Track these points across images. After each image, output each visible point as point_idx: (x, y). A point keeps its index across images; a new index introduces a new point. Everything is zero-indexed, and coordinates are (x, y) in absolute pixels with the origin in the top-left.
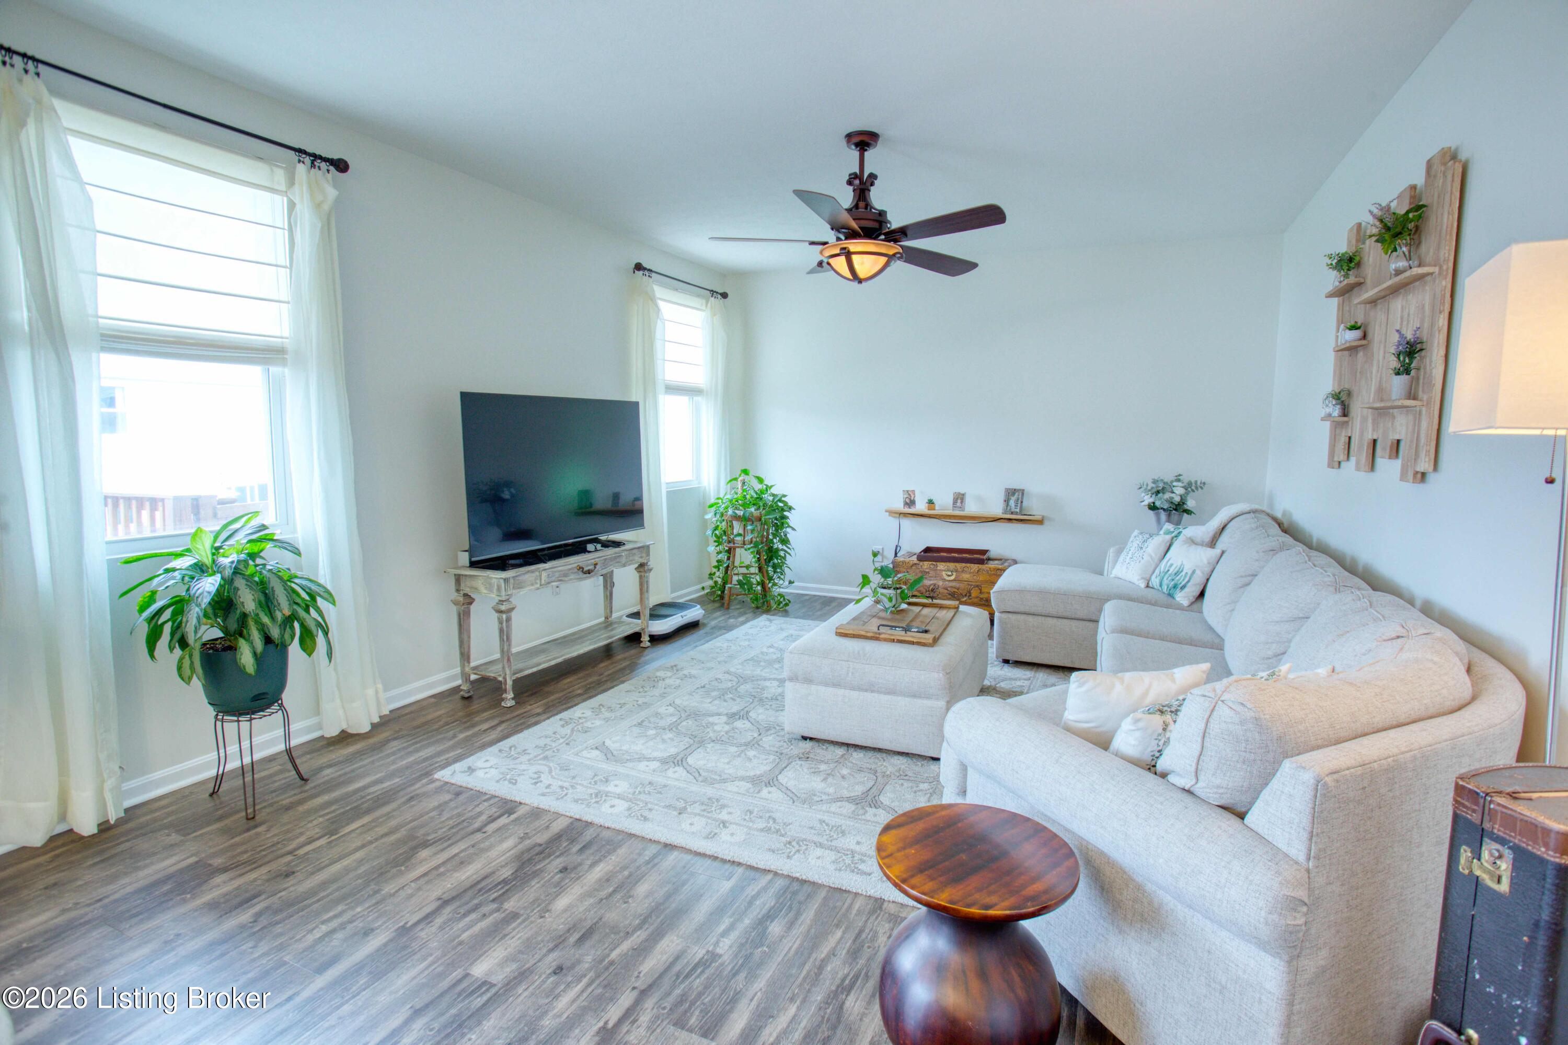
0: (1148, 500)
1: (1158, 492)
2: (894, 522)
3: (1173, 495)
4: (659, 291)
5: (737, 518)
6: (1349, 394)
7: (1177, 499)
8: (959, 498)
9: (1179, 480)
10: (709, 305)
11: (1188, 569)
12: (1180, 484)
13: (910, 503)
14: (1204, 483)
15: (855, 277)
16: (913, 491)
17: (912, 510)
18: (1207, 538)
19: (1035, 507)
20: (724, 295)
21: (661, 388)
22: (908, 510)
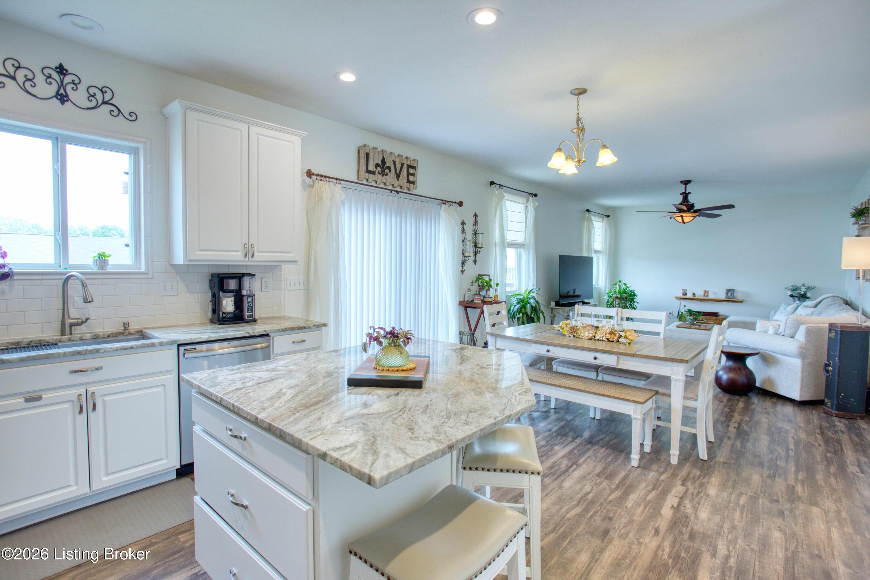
0: (789, 293)
1: (794, 290)
2: (678, 302)
3: (800, 291)
4: (593, 218)
5: (617, 298)
7: (802, 293)
8: (706, 292)
9: (804, 286)
10: (604, 221)
12: (804, 287)
13: (685, 294)
14: (815, 287)
15: (684, 222)
16: (686, 290)
17: (686, 297)
18: (813, 306)
19: (739, 296)
20: (608, 216)
21: (593, 252)
22: (684, 297)
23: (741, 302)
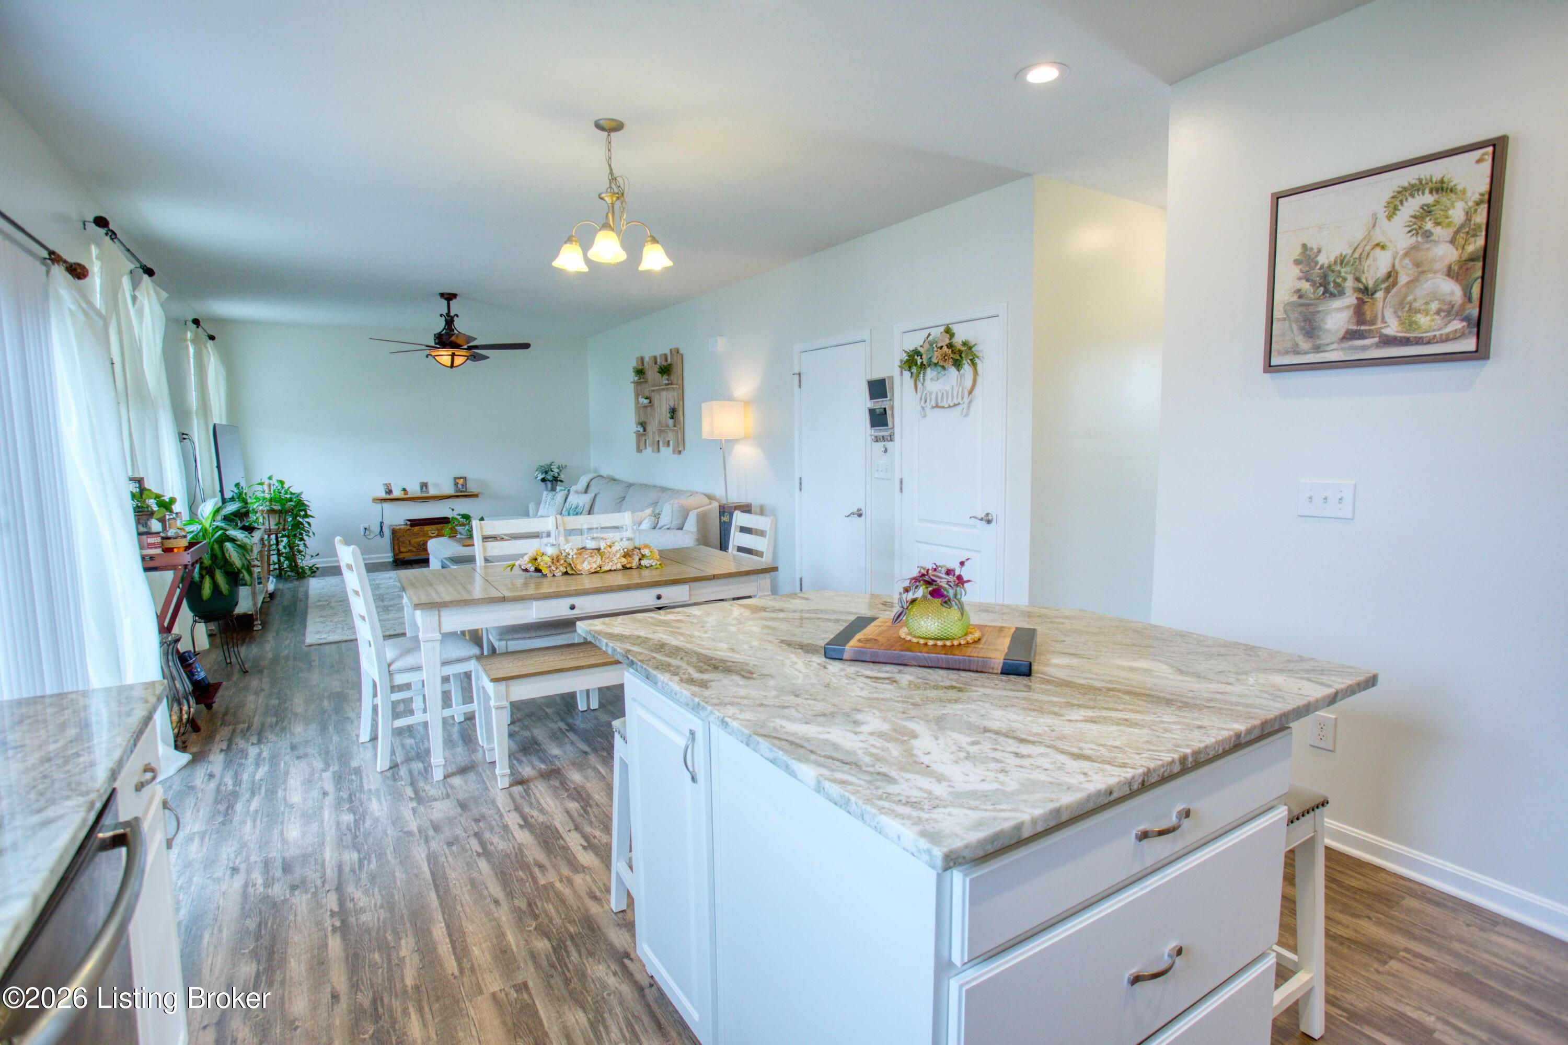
0: (540, 477)
1: (542, 473)
2: (378, 506)
3: (551, 473)
6: (645, 423)
7: (555, 475)
8: (424, 486)
9: (550, 466)
11: (581, 504)
12: (552, 468)
13: (389, 492)
16: (390, 483)
17: (391, 497)
18: (584, 490)
19: (472, 488)
20: (213, 338)
22: (389, 498)
23: (476, 496)
